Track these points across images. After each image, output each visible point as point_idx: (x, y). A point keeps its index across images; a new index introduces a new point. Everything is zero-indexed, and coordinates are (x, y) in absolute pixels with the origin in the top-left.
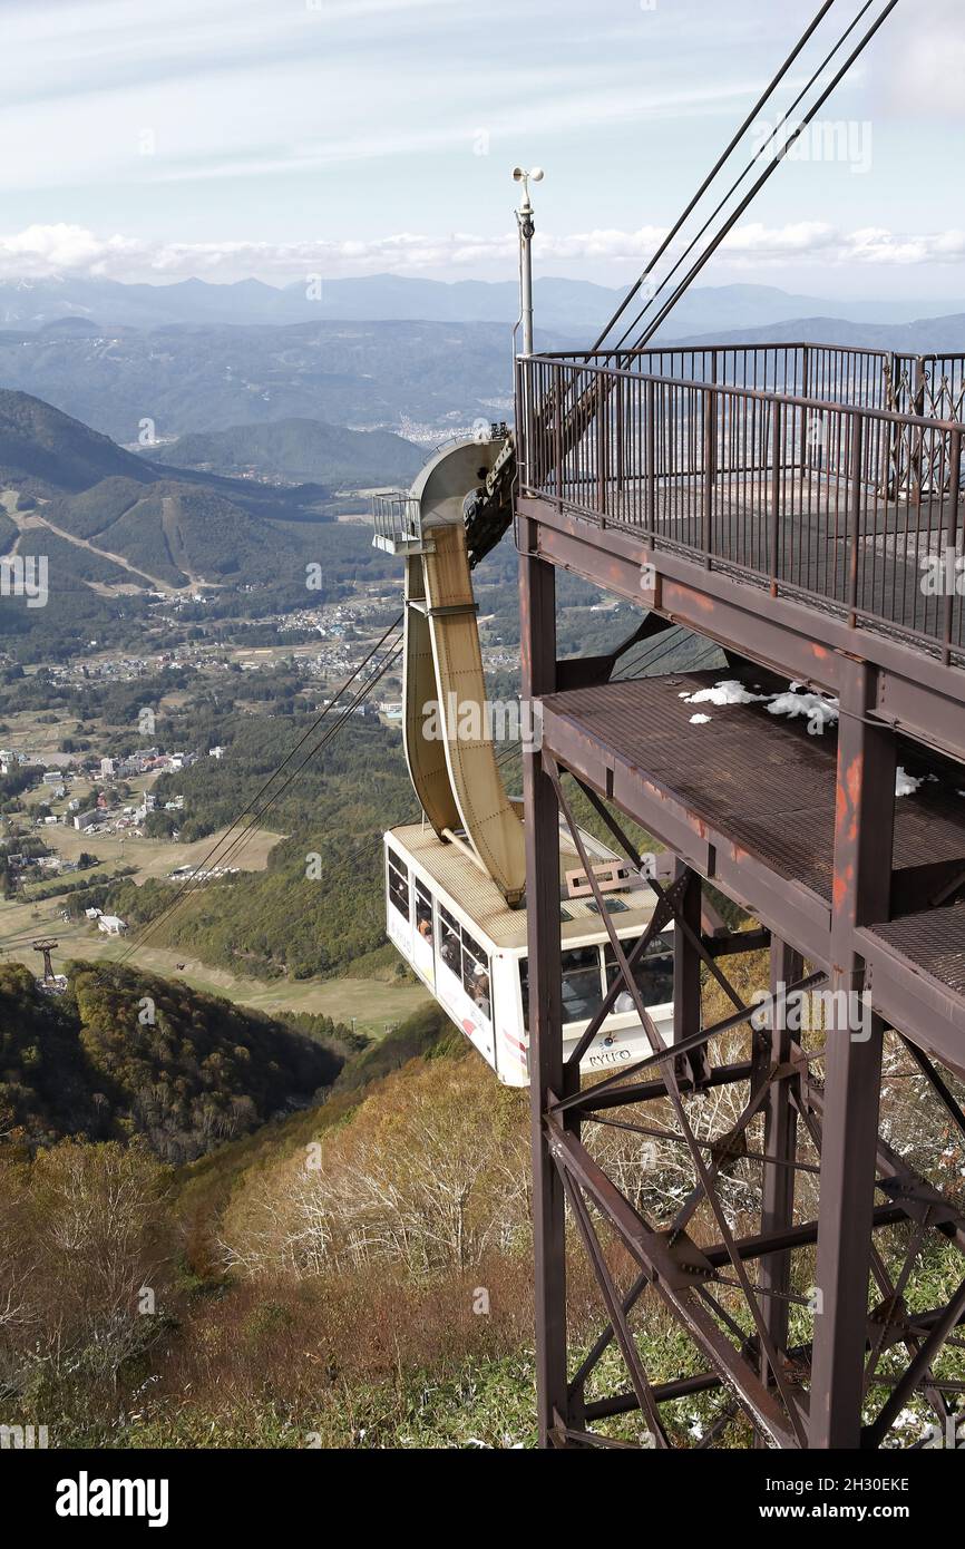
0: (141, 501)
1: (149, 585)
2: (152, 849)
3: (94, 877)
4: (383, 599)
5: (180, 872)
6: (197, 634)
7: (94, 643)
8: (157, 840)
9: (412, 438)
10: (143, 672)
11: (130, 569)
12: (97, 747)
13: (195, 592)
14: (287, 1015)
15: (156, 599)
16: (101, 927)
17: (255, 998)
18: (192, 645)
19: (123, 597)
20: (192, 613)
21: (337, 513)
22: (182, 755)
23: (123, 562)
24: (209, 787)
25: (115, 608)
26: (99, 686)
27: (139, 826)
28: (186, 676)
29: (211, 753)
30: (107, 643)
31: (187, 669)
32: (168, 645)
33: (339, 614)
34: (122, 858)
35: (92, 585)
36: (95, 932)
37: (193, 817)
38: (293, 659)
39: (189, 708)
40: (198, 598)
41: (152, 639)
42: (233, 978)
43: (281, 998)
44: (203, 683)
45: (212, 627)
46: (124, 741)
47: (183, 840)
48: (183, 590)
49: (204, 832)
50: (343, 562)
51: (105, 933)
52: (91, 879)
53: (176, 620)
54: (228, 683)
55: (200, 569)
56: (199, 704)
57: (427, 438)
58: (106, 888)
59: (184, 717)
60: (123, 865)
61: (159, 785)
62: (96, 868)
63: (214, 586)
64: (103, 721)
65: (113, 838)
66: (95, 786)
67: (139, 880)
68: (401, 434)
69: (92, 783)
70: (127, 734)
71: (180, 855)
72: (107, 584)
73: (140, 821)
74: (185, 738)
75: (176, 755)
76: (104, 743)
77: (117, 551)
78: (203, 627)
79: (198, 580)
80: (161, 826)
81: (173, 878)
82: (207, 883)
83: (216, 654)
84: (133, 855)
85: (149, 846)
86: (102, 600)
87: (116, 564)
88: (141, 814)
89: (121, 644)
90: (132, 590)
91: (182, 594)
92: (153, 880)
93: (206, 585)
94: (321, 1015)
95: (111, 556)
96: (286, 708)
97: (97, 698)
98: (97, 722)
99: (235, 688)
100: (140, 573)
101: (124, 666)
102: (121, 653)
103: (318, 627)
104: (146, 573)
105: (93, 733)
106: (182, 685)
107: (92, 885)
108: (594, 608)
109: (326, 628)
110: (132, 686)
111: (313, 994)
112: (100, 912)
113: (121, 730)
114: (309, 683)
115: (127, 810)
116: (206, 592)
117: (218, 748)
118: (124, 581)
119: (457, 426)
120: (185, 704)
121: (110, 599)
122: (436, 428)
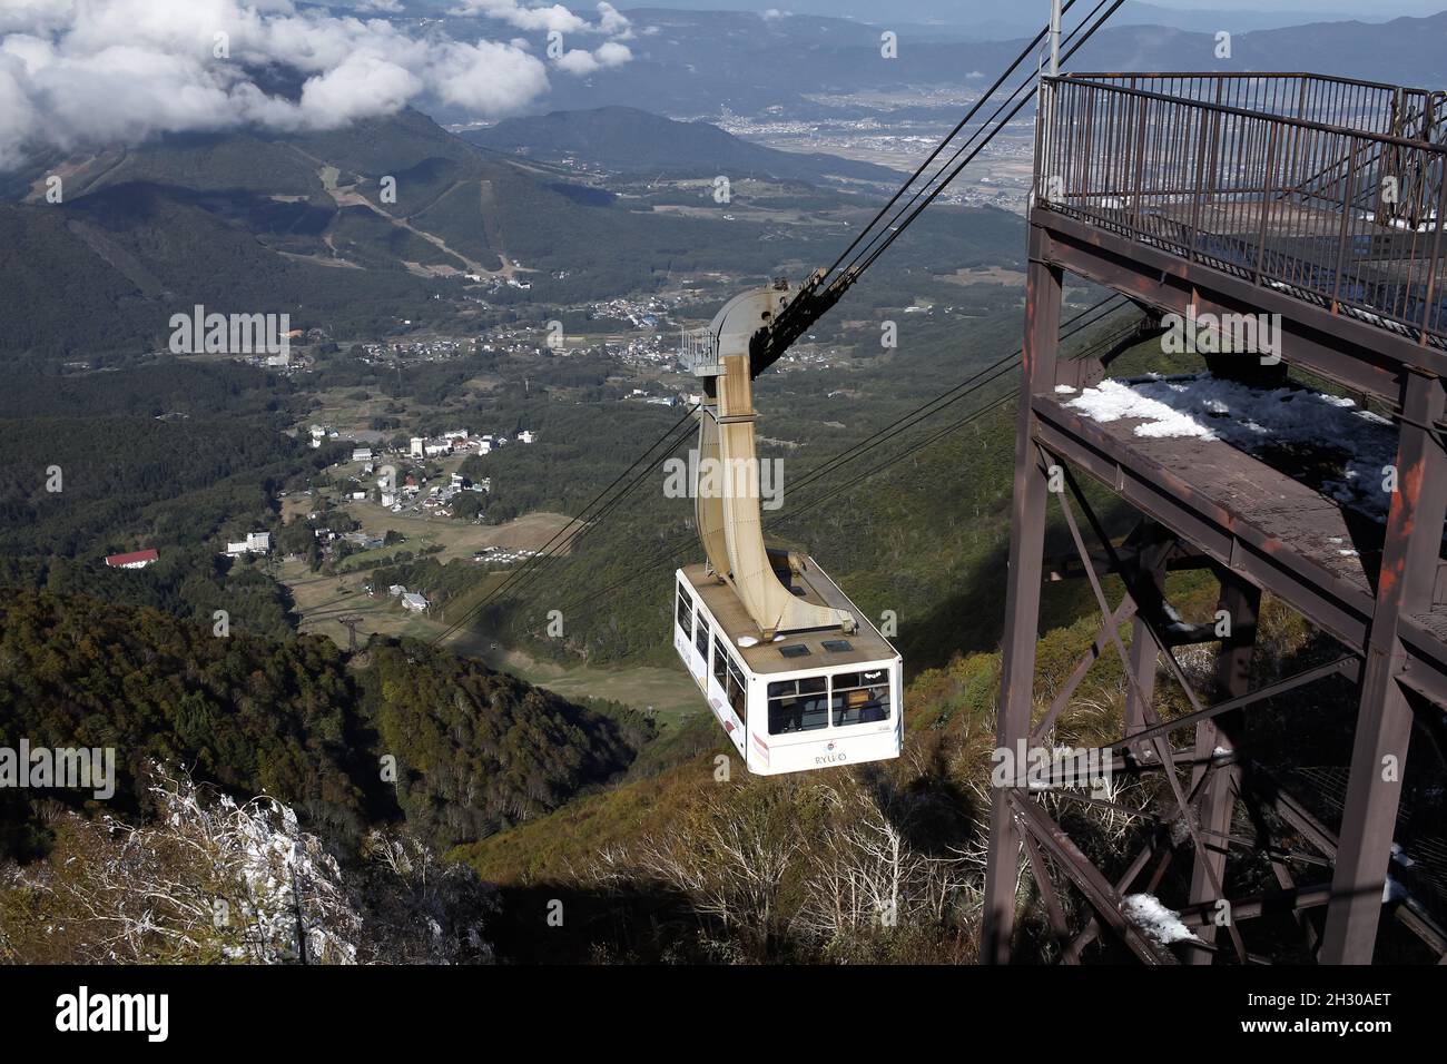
0: (460, 183)
1: (462, 267)
2: (457, 529)
3: (399, 554)
4: (697, 291)
5: (483, 553)
6: (512, 318)
7: (408, 322)
8: (464, 520)
9: (731, 130)
10: (456, 353)
11: (446, 250)
12: (407, 426)
13: (510, 274)
14: (584, 699)
15: (471, 280)
16: (404, 604)
17: (553, 681)
18: (504, 329)
19: (438, 277)
20: (507, 296)
21: (654, 203)
22: (490, 437)
23: (440, 242)
24: (516, 471)
25: (428, 288)
26: (410, 364)
27: (445, 507)
28: (497, 359)
29: (520, 437)
30: (421, 323)
31: (498, 352)
32: (482, 327)
33: (652, 305)
34: (427, 537)
35: (406, 263)
36: (399, 608)
37: (499, 499)
38: (604, 347)
39: (499, 390)
40: (512, 282)
41: (465, 320)
42: (532, 661)
43: (578, 682)
44: (515, 367)
45: (526, 312)
46: (433, 421)
47: (486, 522)
48: (498, 273)
49: (510, 514)
50: (658, 252)
51: (408, 610)
52: (397, 556)
53: (489, 303)
54: (539, 368)
55: (514, 254)
56: (509, 388)
57: (749, 131)
58: (410, 566)
59: (494, 400)
60: (429, 543)
61: (467, 467)
62: (401, 546)
63: (529, 271)
64: (414, 401)
65: (419, 517)
66: (403, 464)
67: (444, 560)
68: (721, 125)
69: (401, 461)
70: (437, 414)
71: (485, 536)
72: (422, 265)
73: (448, 502)
74: (494, 421)
75: (485, 437)
76: (415, 422)
77: (435, 232)
78: (515, 310)
79: (514, 265)
80: (465, 507)
81: (478, 559)
82: (510, 565)
83: (528, 339)
84: (438, 534)
85: (456, 526)
86: (418, 281)
87: (434, 244)
88: (448, 494)
89: (436, 323)
90: (446, 271)
91: (497, 278)
92: (457, 560)
93: (521, 269)
94: (617, 702)
95: (427, 236)
96: (595, 395)
97: (409, 376)
98: (408, 401)
99: (546, 373)
100: (455, 254)
101: (437, 348)
102: (434, 334)
103: (631, 316)
104: (462, 254)
105: (403, 411)
106: (493, 367)
107: (397, 561)
108: (909, 309)
109: (638, 318)
110: (444, 367)
111: (610, 681)
112: (403, 588)
113: (428, 409)
114: (619, 372)
115: (435, 489)
116: (520, 277)
117: (526, 432)
118: (440, 262)
119: (776, 119)
120: (496, 387)
121: (425, 279)
122: (758, 121)
